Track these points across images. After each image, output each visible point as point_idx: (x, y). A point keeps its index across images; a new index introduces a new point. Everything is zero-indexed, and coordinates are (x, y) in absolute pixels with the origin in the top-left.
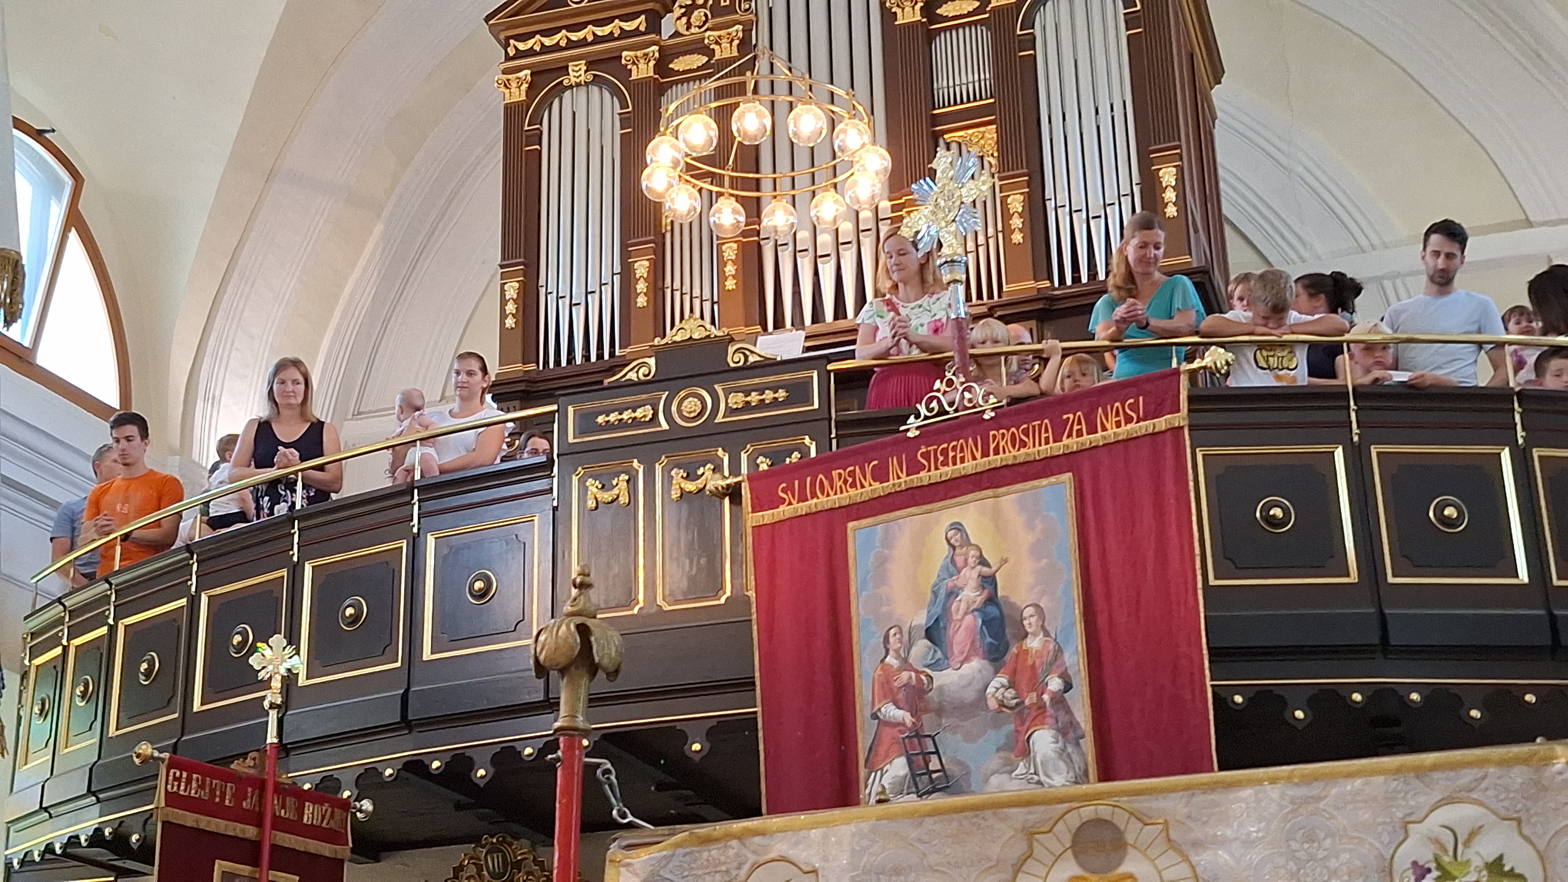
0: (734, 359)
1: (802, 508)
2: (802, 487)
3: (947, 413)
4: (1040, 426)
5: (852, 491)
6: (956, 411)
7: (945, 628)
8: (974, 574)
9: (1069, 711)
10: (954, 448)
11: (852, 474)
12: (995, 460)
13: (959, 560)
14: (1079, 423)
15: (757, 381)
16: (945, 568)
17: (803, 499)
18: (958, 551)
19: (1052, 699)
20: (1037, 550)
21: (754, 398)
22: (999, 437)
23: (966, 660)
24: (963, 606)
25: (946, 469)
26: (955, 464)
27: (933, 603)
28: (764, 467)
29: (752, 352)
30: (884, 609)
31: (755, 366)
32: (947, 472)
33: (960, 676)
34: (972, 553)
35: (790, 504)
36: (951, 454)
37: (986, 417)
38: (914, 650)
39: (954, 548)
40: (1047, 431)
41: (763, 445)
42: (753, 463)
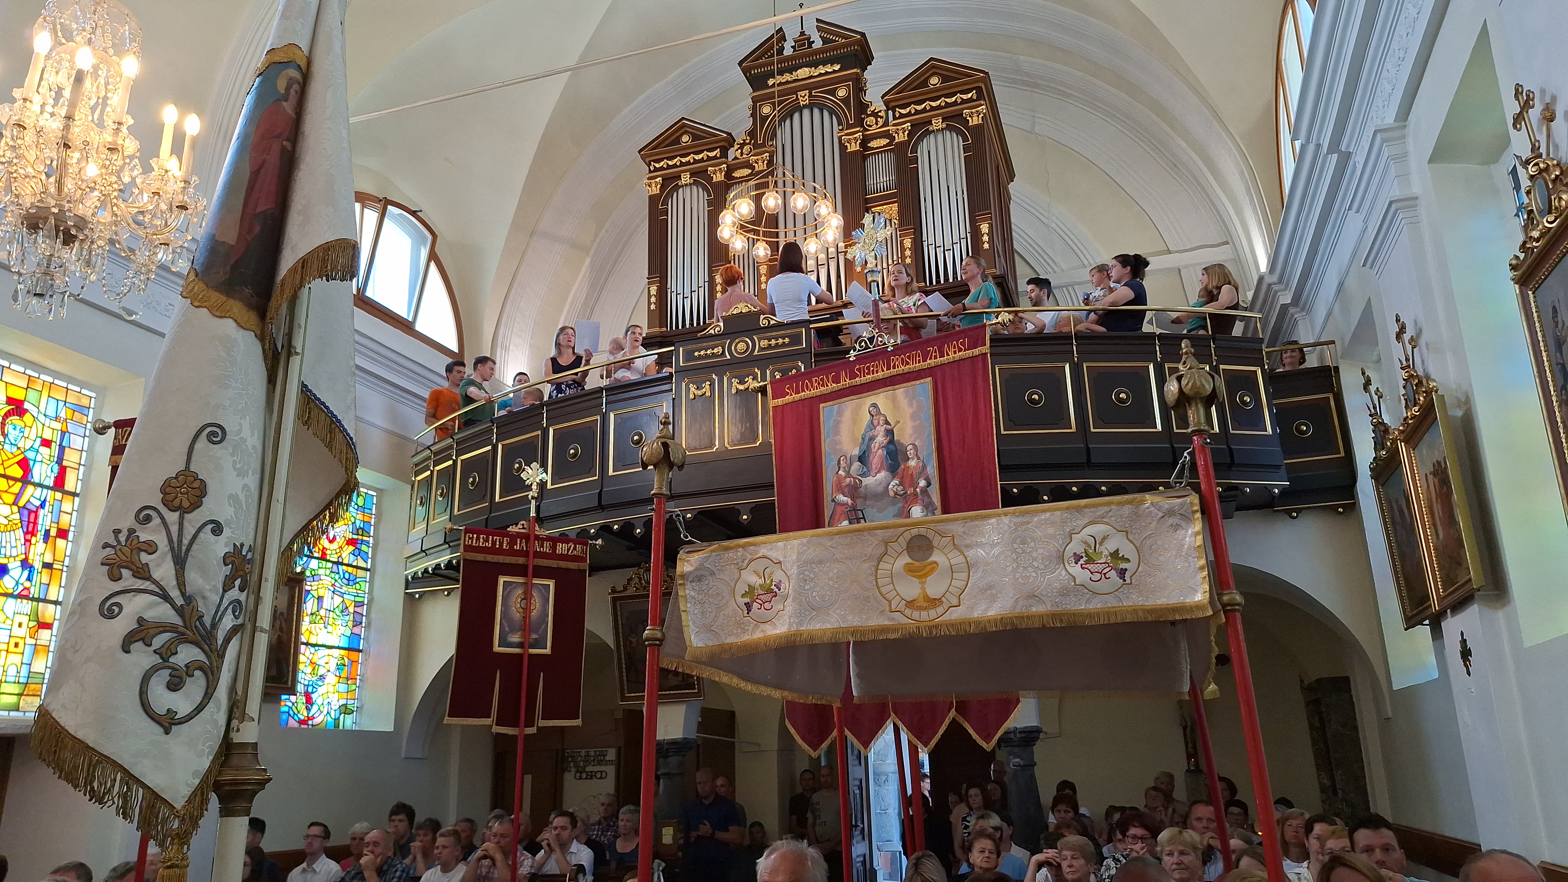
0: (763, 322)
1: (797, 397)
2: (797, 386)
3: (870, 348)
4: (916, 354)
5: (822, 388)
6: (874, 347)
7: (868, 456)
8: (883, 429)
9: (929, 496)
10: (873, 366)
11: (822, 380)
12: (893, 372)
13: (875, 422)
14: (936, 352)
15: (774, 334)
16: (868, 426)
17: (797, 392)
18: (875, 417)
19: (921, 491)
20: (914, 417)
21: (773, 342)
22: (895, 360)
23: (879, 472)
24: (877, 445)
25: (869, 376)
26: (873, 374)
27: (862, 443)
28: (778, 377)
29: (772, 319)
30: (838, 447)
31: (774, 326)
32: (869, 377)
33: (876, 480)
34: (882, 418)
35: (791, 395)
36: (872, 369)
37: (889, 350)
38: (852, 467)
39: (873, 416)
40: (919, 357)
41: (778, 366)
42: (773, 375)
